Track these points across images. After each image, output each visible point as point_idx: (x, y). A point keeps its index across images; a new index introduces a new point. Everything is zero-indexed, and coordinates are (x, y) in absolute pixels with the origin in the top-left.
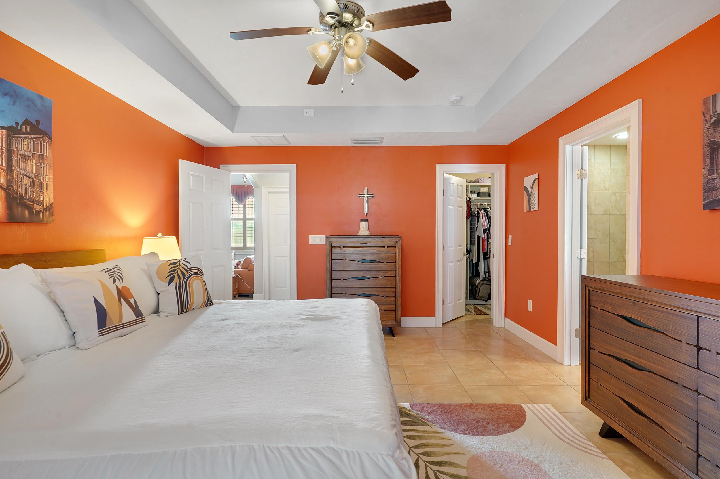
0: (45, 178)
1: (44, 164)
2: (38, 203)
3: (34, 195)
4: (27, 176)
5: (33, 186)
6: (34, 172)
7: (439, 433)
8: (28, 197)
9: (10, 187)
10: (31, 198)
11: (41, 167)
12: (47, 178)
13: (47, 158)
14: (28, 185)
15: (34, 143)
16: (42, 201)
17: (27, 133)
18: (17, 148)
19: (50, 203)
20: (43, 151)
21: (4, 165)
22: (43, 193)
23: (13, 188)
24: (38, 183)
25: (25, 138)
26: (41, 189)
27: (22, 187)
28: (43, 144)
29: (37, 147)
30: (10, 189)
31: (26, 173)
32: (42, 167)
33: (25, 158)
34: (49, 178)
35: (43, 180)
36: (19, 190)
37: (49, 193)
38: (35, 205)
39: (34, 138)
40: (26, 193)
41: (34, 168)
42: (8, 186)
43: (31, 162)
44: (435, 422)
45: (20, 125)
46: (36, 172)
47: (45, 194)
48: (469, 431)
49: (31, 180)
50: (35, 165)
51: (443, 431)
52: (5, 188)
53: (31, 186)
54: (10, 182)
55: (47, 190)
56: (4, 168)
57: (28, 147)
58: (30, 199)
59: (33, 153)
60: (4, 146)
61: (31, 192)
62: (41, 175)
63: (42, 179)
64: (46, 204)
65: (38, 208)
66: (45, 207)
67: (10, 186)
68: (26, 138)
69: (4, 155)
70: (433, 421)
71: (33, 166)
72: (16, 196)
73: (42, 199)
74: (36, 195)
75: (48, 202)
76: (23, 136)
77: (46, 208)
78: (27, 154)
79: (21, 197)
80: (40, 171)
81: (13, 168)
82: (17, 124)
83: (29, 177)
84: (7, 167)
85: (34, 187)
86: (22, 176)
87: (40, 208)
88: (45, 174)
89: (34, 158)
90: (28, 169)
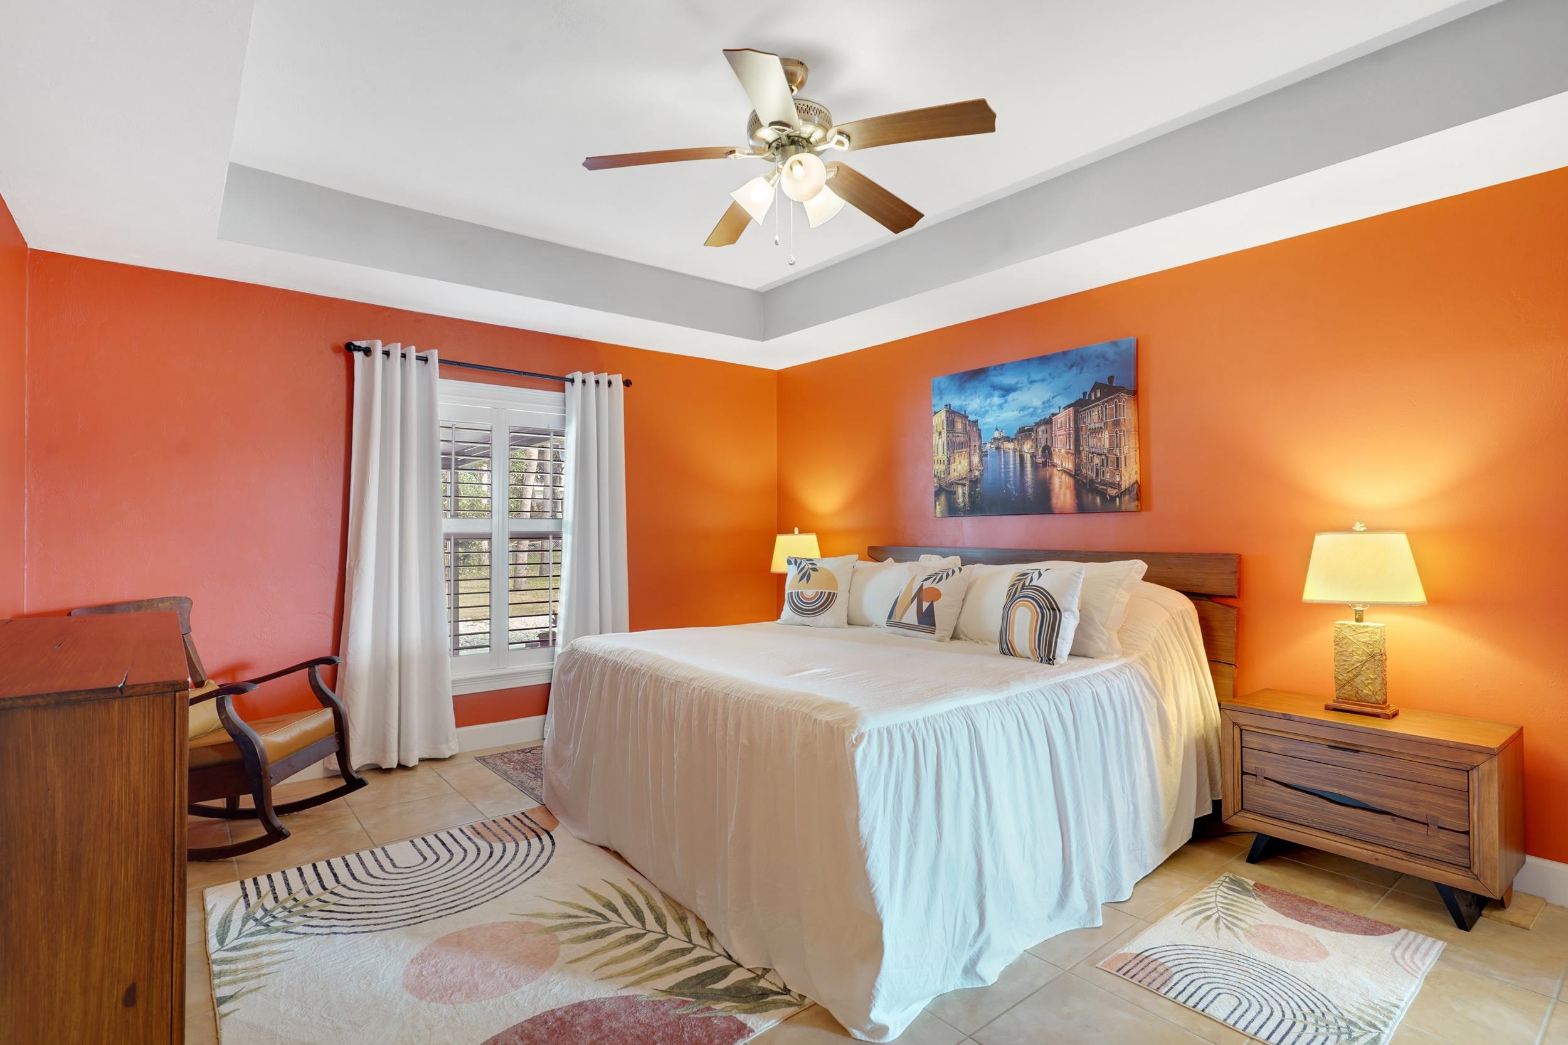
0: (1122, 451)
1: (1121, 431)
2: (1113, 485)
3: (1108, 476)
4: (1098, 454)
5: (1105, 464)
6: (1107, 446)
7: (632, 984)
8: (1099, 480)
9: (1079, 472)
10: (1104, 481)
11: (1117, 437)
12: (1125, 450)
13: (1125, 422)
14: (1099, 466)
15: (1106, 408)
16: (1119, 482)
17: (1097, 399)
18: (1085, 423)
19: (1131, 484)
20: (1120, 414)
21: (1072, 448)
22: (1120, 471)
23: (1081, 472)
24: (1112, 459)
25: (1094, 407)
26: (1118, 466)
27: (1092, 469)
28: (1120, 405)
29: (1110, 412)
30: (1078, 475)
31: (1096, 450)
32: (1118, 435)
33: (1095, 431)
34: (1129, 448)
35: (1120, 453)
36: (1089, 473)
37: (1128, 469)
38: (1109, 489)
39: (1107, 402)
40: (1097, 475)
41: (1107, 441)
42: (1076, 471)
43: (1103, 434)
44: (656, 1005)
45: (1088, 394)
46: (1110, 445)
47: (1123, 471)
48: (568, 1018)
49: (1103, 457)
50: (1108, 436)
51: (625, 993)
52: (1073, 473)
53: (1103, 465)
54: (1078, 466)
55: (1125, 465)
56: (1071, 451)
57: (1099, 416)
58: (1103, 483)
59: (1104, 423)
60: (1071, 426)
61: (1103, 472)
62: (1117, 447)
63: (1118, 452)
64: (1125, 484)
65: (1112, 492)
66: (1123, 489)
67: (1078, 470)
68: (1096, 406)
69: (1071, 436)
70: (659, 1005)
71: (1105, 438)
72: (1085, 481)
73: (1118, 480)
74: (1110, 476)
75: (1128, 482)
76: (1093, 405)
77: (1125, 491)
78: (1097, 426)
79: (1092, 481)
80: (1115, 443)
81: (1081, 448)
82: (1085, 394)
83: (1101, 455)
84: (1075, 450)
85: (1107, 465)
86: (1092, 456)
87: (1116, 492)
88: (1123, 444)
89: (1107, 427)
90: (1099, 444)
